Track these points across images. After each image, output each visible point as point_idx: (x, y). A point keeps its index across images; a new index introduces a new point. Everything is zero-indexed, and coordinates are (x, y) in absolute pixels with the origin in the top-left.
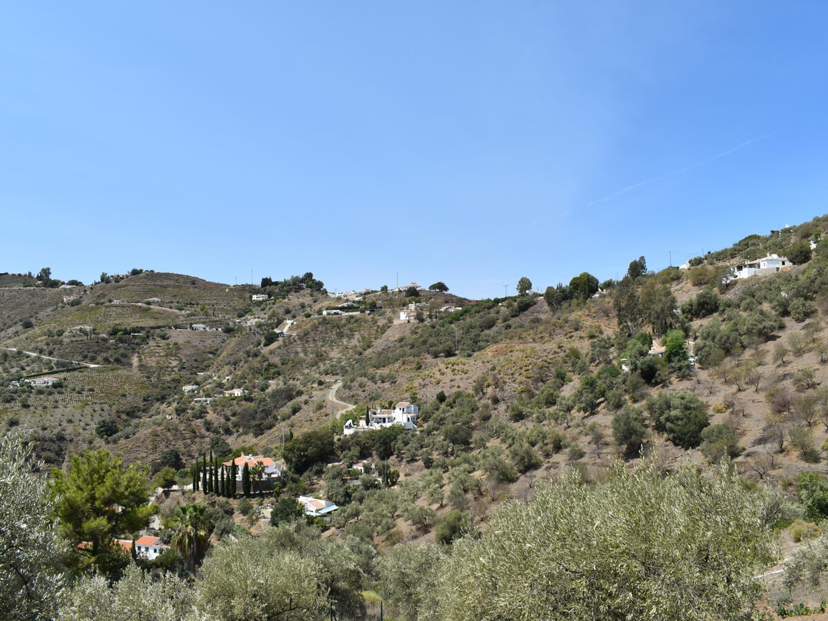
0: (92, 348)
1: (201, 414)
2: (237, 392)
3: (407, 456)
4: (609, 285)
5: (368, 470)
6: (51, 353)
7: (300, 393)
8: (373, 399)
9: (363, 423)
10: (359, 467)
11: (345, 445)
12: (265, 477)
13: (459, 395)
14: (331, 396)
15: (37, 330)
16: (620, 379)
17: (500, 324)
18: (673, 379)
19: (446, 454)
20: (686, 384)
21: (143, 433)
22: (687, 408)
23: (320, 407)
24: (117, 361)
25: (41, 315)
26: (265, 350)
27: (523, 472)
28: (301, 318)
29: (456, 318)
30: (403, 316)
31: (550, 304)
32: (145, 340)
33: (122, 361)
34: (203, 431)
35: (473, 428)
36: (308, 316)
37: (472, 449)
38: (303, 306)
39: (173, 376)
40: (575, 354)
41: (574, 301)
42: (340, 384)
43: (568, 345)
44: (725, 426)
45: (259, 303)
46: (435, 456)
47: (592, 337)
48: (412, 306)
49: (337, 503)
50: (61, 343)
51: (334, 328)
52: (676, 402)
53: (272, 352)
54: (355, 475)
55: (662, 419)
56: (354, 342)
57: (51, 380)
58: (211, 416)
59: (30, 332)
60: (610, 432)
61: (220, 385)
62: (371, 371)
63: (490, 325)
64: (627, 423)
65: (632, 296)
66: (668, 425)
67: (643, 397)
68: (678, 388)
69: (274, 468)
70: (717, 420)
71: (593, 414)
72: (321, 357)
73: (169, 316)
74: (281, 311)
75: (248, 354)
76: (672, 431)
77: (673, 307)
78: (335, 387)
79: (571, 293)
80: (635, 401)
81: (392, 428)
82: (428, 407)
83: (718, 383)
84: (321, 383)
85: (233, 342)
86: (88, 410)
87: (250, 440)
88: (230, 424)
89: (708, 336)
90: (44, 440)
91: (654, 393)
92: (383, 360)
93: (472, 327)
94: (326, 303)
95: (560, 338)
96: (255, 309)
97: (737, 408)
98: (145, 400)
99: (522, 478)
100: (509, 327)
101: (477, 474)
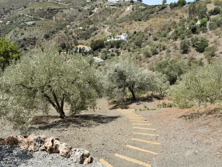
0: (42, 14)
1: (71, 33)
2: (81, 28)
3: (123, 48)
4: (189, 3)
5: (112, 51)
6: (31, 15)
7: (98, 29)
8: (117, 32)
9: (113, 38)
10: (110, 50)
11: (107, 44)
12: (85, 51)
13: (140, 32)
14: (106, 30)
15: (27, 9)
16: (185, 31)
17: (155, 13)
18: (201, 32)
19: (134, 48)
20: (204, 34)
21: (56, 38)
22: (203, 41)
23: (103, 33)
24: (49, 18)
25: (29, 4)
26: (89, 17)
27: (153, 55)
28: (100, 8)
29: (143, 10)
30: (128, 8)
31: (171, 8)
32: (57, 12)
33: (50, 18)
34: (72, 38)
35: (143, 42)
36: (102, 7)
37: (141, 48)
38: (101, 4)
39: (65, 23)
40: (175, 23)
41: (178, 7)
42: (108, 27)
43: (173, 20)
44: (212, 47)
45: (88, 3)
46: (131, 49)
47: (181, 18)
48: (131, 6)
49: (104, 59)
50: (34, 12)
51: (109, 11)
52: (200, 39)
53: (91, 17)
54: (109, 52)
55: (195, 43)
56: (114, 15)
57: (32, 23)
58: (74, 34)
59: (26, 9)
60: (179, 46)
61: (77, 26)
62: (117, 24)
63: (152, 13)
64: (185, 44)
65: (194, 7)
66: (196, 45)
67: (190, 37)
68: (201, 35)
69: (88, 49)
70: (210, 45)
71: (176, 40)
72: (104, 19)
73: (63, 5)
74: (94, 5)
75: (84, 17)
76: (197, 47)
77: (206, 11)
78: (107, 28)
79: (178, 5)
80: (188, 38)
81: (120, 40)
82: (131, 35)
83: (214, 34)
84: (104, 27)
85: (81, 14)
86: (42, 31)
87: (84, 41)
88: (79, 37)
89: (214, 20)
90: (30, 39)
91: (194, 36)
92: (121, 21)
93: (147, 13)
94: (107, 4)
95: (171, 18)
96: (87, 5)
97: (217, 43)
98: (57, 29)
99: (153, 56)
100: (158, 14)
101: (141, 55)
